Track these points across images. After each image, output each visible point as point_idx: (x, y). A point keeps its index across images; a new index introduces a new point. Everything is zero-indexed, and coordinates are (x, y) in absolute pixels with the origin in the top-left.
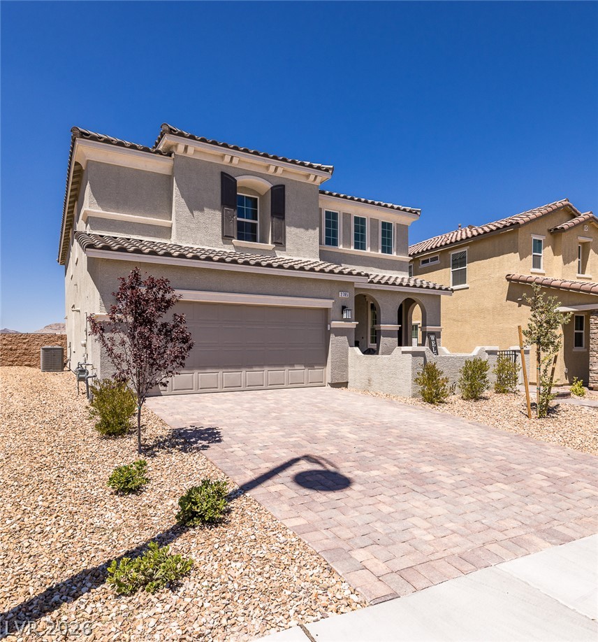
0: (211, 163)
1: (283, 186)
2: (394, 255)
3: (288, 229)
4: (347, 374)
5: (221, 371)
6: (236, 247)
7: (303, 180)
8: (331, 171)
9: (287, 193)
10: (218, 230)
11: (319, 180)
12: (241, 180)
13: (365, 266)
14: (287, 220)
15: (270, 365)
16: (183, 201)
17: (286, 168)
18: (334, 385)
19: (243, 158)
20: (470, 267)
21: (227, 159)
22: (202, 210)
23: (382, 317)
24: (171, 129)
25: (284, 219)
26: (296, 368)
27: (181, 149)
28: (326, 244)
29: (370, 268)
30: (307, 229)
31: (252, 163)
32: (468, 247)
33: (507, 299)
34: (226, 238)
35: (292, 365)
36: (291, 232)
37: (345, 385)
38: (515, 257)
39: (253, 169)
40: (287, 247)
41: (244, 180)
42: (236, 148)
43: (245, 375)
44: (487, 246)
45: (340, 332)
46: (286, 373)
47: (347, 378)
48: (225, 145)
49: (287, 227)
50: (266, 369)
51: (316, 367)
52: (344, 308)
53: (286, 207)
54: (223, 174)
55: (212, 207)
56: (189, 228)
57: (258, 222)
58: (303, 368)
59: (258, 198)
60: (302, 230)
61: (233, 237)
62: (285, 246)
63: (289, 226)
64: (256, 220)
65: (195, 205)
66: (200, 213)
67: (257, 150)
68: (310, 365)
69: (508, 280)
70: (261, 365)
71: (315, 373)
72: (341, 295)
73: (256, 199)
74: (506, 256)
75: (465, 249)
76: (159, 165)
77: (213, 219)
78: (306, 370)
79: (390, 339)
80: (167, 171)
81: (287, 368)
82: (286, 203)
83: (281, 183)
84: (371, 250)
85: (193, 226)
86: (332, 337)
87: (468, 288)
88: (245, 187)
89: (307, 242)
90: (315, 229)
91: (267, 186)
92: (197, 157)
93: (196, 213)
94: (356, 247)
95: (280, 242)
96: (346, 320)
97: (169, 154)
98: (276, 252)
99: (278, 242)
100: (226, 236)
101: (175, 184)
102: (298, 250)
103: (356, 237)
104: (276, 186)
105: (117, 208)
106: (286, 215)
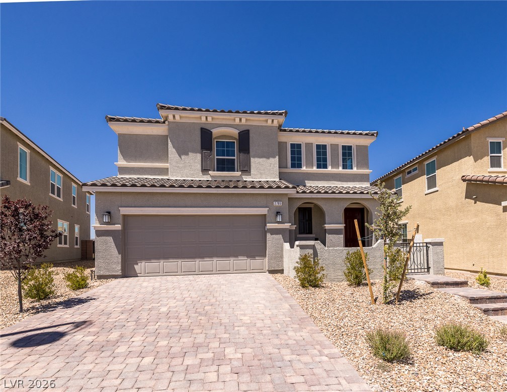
0: (194, 123)
1: (248, 131)
2: (355, 170)
3: (252, 160)
4: (283, 264)
5: (180, 261)
6: (212, 177)
7: (264, 124)
8: (284, 115)
9: (251, 135)
10: (199, 166)
11: (276, 122)
12: (216, 132)
13: (326, 181)
14: (251, 153)
15: (218, 256)
16: (174, 150)
17: (248, 118)
18: (272, 272)
19: (215, 117)
20: (438, 173)
21: (204, 119)
22: (187, 154)
23: (327, 219)
24: (162, 106)
25: (249, 153)
26: (240, 259)
27: (171, 118)
28: (291, 167)
29: (332, 182)
30: (268, 158)
31: (223, 119)
32: (436, 156)
33: (466, 198)
34: (205, 170)
35: (236, 256)
36: (255, 162)
37: (282, 271)
38: (470, 160)
39: (224, 122)
40: (252, 172)
41: (218, 130)
42: (207, 111)
43: (198, 263)
44: (449, 153)
45: (274, 232)
46: (231, 262)
47: (282, 266)
48: (200, 110)
49: (252, 159)
50: (215, 259)
51: (257, 258)
52: (278, 213)
53: (251, 145)
54: (202, 129)
55: (194, 151)
56: (178, 167)
57: (235, 158)
58: (246, 258)
59: (235, 141)
60: (264, 159)
61: (210, 170)
62: (250, 172)
63: (254, 157)
64: (235, 156)
65: (182, 152)
66: (186, 157)
67: (208, 109)
68: (252, 256)
69: (464, 180)
70: (211, 257)
71: (257, 262)
72: (276, 204)
73: (234, 142)
74: (463, 160)
75: (434, 159)
76: (159, 130)
77: (195, 160)
78: (249, 260)
79: (335, 235)
80: (166, 133)
81: (232, 259)
82: (251, 142)
83: (246, 129)
84: (332, 168)
85: (181, 165)
86: (269, 236)
87: (438, 191)
88: (225, 136)
89: (268, 168)
90: (274, 157)
91: (235, 132)
92: (183, 121)
93: (183, 157)
94: (319, 167)
95: (246, 170)
96: (279, 222)
97: (164, 122)
98: (243, 177)
99: (244, 169)
100: (204, 170)
101: (169, 140)
102: (261, 174)
103: (318, 159)
104: (242, 131)
105: (135, 160)
106: (251, 150)
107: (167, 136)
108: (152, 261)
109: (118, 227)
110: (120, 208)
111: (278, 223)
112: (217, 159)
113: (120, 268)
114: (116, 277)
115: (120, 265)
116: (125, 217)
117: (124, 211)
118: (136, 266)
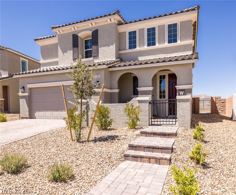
0: (69, 32)
1: (98, 29)
3: (99, 49)
7: (106, 23)
8: (116, 14)
9: (99, 32)
10: (72, 58)
11: (113, 20)
12: (80, 35)
13: (154, 55)
14: (99, 44)
16: (61, 50)
17: (95, 22)
21: (73, 29)
22: (67, 52)
23: (139, 84)
24: (53, 27)
29: (159, 55)
30: (109, 46)
36: (101, 50)
39: (84, 28)
40: (99, 57)
42: (77, 23)
49: (99, 48)
53: (99, 39)
54: (73, 35)
55: (70, 49)
60: (107, 47)
65: (64, 51)
72: (96, 76)
77: (70, 54)
82: (99, 37)
83: (96, 29)
84: (159, 45)
85: (64, 58)
89: (109, 52)
90: (113, 45)
91: (90, 33)
92: (64, 32)
93: (65, 54)
94: (149, 45)
97: (56, 36)
98: (94, 60)
99: (95, 55)
100: (74, 59)
101: (58, 45)
102: (105, 57)
103: (149, 40)
104: (94, 31)
105: (47, 59)
106: (99, 42)
107: (58, 43)
108: (48, 111)
109: (26, 94)
110: (27, 85)
111: (97, 88)
112: (85, 51)
113: (28, 114)
114: (27, 118)
115: (28, 113)
116: (30, 89)
117: (29, 86)
118: (35, 114)
